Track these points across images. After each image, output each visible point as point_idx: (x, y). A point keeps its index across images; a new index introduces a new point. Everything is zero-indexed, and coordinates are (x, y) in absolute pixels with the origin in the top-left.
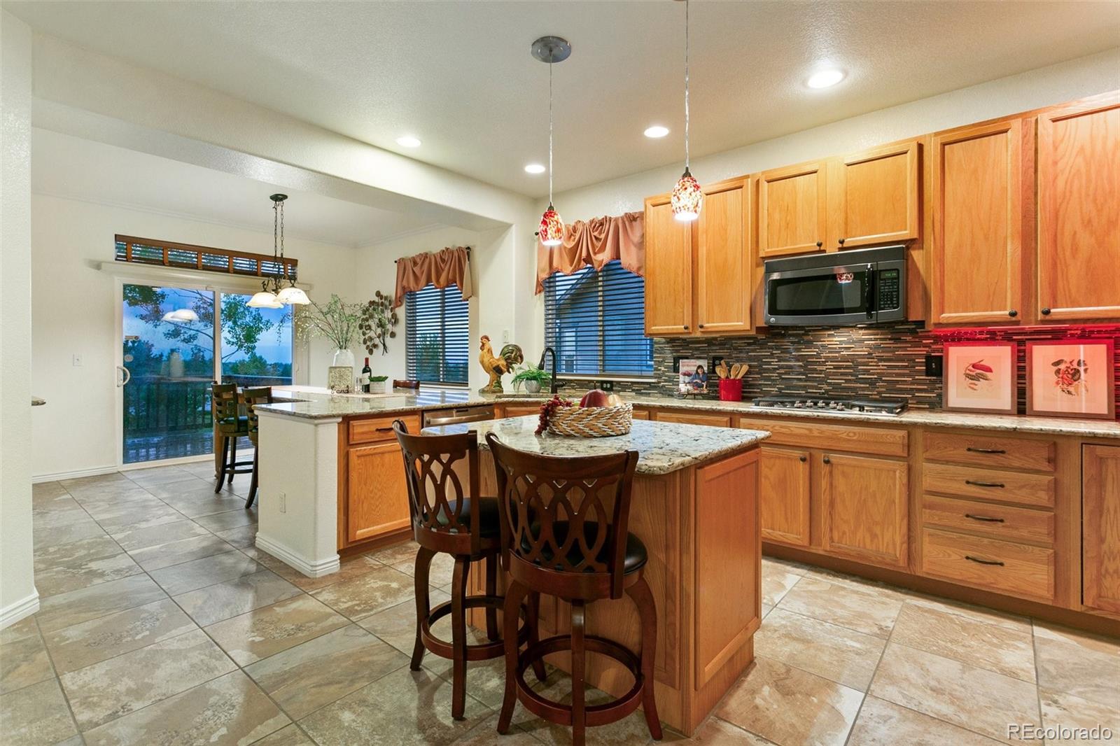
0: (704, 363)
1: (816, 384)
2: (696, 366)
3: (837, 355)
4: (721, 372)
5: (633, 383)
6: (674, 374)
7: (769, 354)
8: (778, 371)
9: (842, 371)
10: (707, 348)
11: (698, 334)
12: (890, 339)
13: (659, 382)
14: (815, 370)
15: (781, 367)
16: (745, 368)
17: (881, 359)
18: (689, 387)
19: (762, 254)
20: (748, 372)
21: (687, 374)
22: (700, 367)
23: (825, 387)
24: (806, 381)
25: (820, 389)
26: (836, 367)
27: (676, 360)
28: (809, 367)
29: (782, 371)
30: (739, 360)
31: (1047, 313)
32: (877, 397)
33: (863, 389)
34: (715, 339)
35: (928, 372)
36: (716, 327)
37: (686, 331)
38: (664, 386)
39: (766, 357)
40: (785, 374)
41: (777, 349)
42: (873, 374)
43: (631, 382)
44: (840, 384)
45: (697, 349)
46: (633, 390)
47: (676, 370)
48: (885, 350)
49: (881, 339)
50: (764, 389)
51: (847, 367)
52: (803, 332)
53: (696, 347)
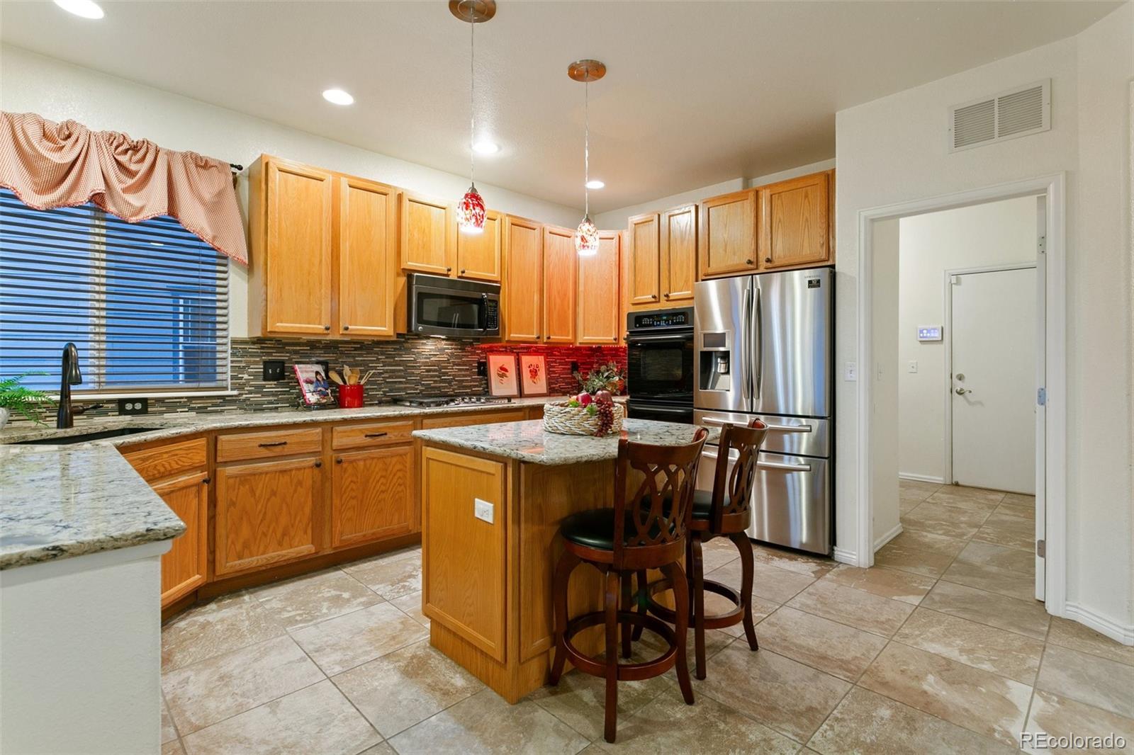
1: (413, 385)
2: (312, 371)
3: (428, 360)
5: (190, 399)
6: (264, 383)
7: (375, 359)
8: (383, 376)
9: (431, 373)
10: (309, 352)
12: (460, 349)
13: (240, 395)
14: (413, 373)
15: (386, 372)
17: (455, 364)
19: (403, 266)
22: (317, 373)
23: (420, 387)
24: (406, 383)
25: (417, 389)
26: (428, 371)
27: (268, 365)
28: (409, 371)
29: (387, 375)
31: (549, 338)
32: (452, 393)
33: (445, 387)
34: (319, 341)
35: (479, 373)
36: (357, 330)
37: (326, 332)
38: (248, 399)
39: (372, 362)
40: (389, 378)
41: (382, 355)
42: (450, 376)
43: (186, 398)
44: (430, 384)
45: (296, 352)
46: (192, 409)
48: (457, 357)
49: (455, 349)
50: (370, 393)
51: (435, 371)
52: (403, 340)
53: (294, 350)
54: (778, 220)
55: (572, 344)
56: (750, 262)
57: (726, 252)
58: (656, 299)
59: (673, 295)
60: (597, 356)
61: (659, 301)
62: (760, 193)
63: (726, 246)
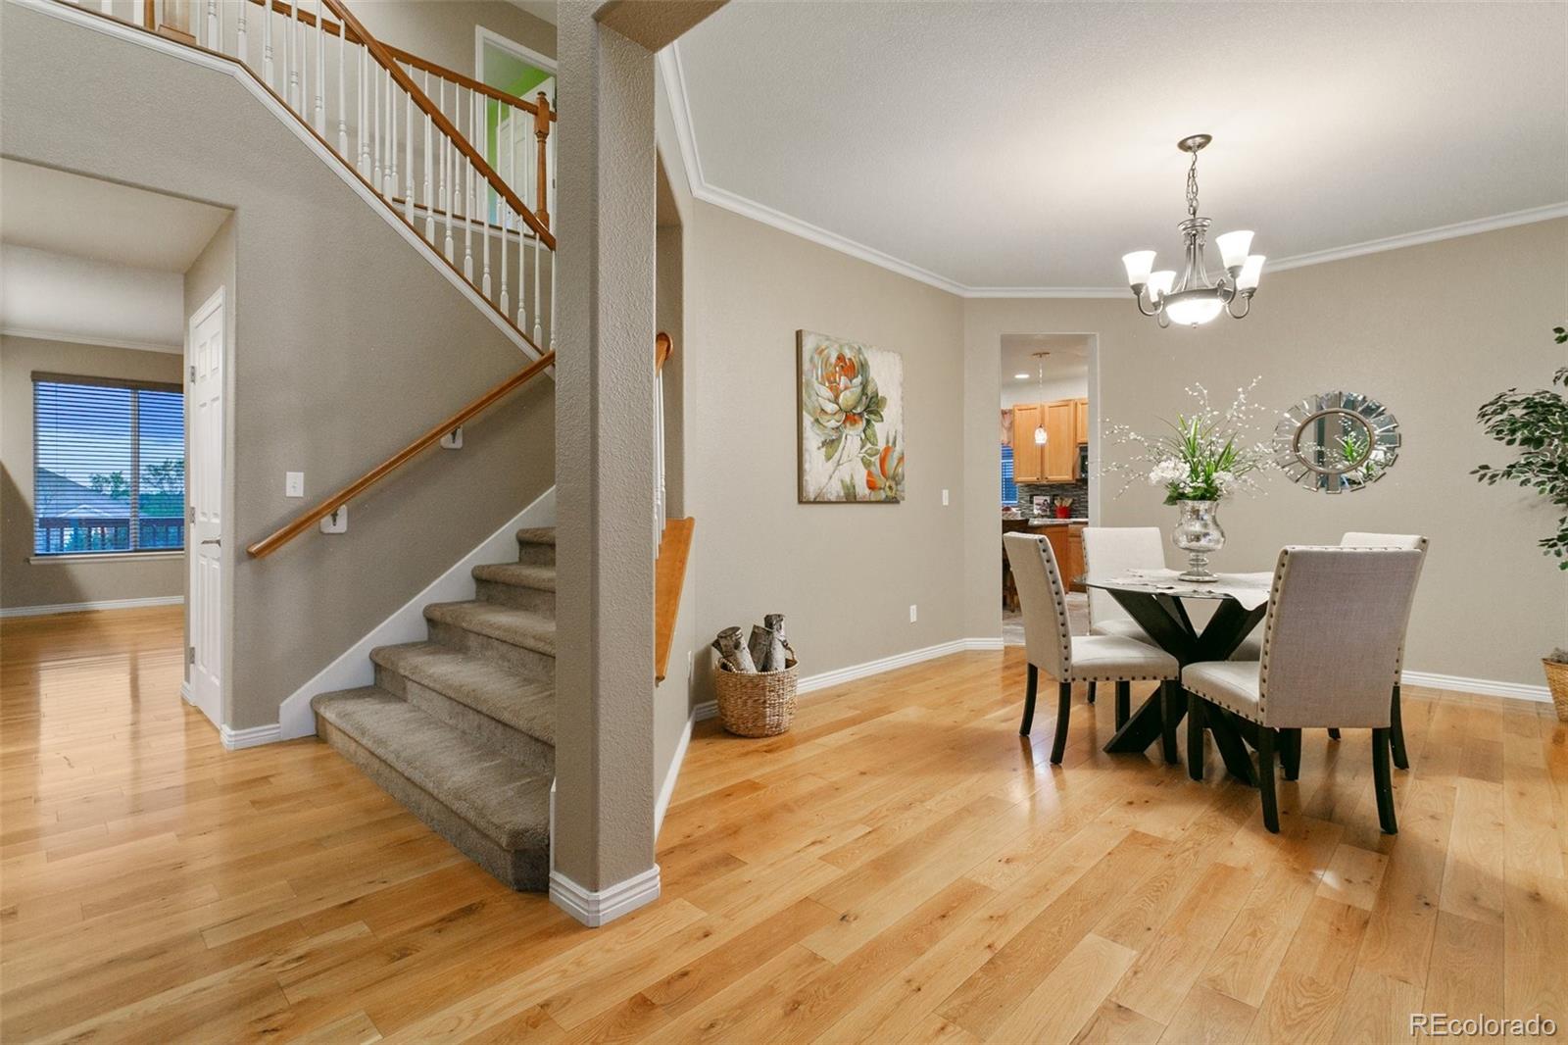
0: (1048, 498)
2: (1043, 499)
4: (1057, 503)
10: (1049, 490)
11: (1045, 482)
16: (1070, 501)
18: (1040, 512)
19: (1079, 441)
20: (1072, 503)
21: (1037, 504)
22: (1045, 500)
27: (1032, 497)
30: (1066, 496)
34: (1054, 484)
36: (1054, 478)
37: (1037, 480)
45: (1044, 490)
47: (1031, 502)
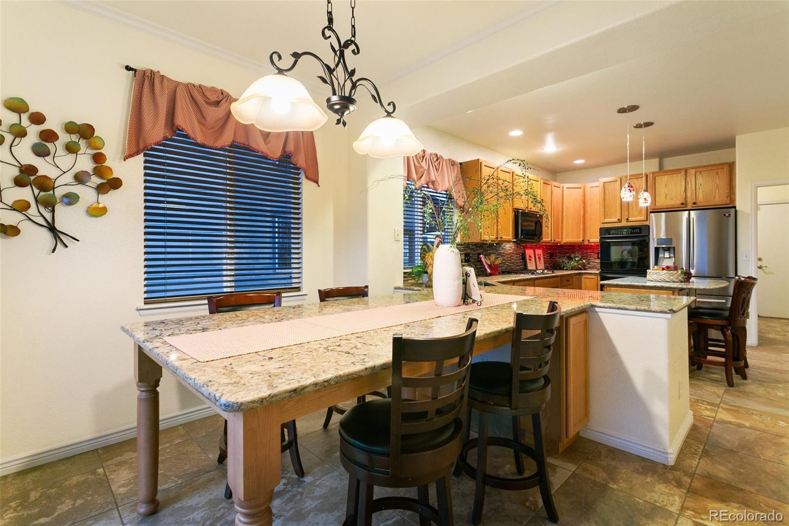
10: (476, 249)
19: (514, 207)
35: (522, 259)
54: (699, 184)
55: (559, 243)
56: (682, 204)
57: (666, 198)
58: (620, 221)
59: (630, 219)
60: (559, 249)
61: (621, 222)
62: (688, 171)
63: (666, 195)
